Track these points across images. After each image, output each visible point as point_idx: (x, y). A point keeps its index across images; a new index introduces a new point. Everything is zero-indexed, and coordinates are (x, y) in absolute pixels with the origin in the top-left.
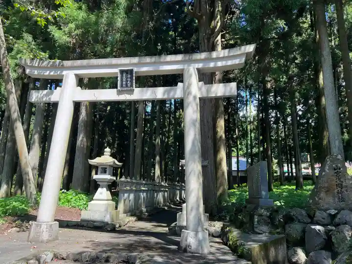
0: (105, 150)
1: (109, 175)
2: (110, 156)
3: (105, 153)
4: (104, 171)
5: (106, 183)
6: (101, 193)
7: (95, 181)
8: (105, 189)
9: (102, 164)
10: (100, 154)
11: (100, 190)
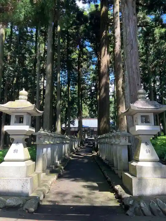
0: (21, 92)
1: (27, 125)
2: (28, 100)
3: (20, 97)
4: (20, 120)
5: (23, 137)
6: (16, 151)
7: (6, 134)
8: (21, 145)
9: (16, 110)
10: (14, 97)
11: (13, 146)
